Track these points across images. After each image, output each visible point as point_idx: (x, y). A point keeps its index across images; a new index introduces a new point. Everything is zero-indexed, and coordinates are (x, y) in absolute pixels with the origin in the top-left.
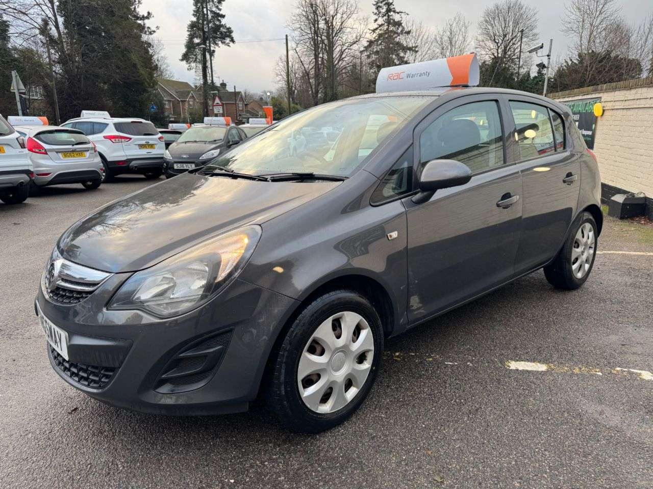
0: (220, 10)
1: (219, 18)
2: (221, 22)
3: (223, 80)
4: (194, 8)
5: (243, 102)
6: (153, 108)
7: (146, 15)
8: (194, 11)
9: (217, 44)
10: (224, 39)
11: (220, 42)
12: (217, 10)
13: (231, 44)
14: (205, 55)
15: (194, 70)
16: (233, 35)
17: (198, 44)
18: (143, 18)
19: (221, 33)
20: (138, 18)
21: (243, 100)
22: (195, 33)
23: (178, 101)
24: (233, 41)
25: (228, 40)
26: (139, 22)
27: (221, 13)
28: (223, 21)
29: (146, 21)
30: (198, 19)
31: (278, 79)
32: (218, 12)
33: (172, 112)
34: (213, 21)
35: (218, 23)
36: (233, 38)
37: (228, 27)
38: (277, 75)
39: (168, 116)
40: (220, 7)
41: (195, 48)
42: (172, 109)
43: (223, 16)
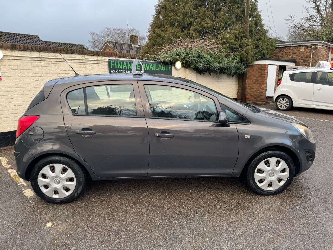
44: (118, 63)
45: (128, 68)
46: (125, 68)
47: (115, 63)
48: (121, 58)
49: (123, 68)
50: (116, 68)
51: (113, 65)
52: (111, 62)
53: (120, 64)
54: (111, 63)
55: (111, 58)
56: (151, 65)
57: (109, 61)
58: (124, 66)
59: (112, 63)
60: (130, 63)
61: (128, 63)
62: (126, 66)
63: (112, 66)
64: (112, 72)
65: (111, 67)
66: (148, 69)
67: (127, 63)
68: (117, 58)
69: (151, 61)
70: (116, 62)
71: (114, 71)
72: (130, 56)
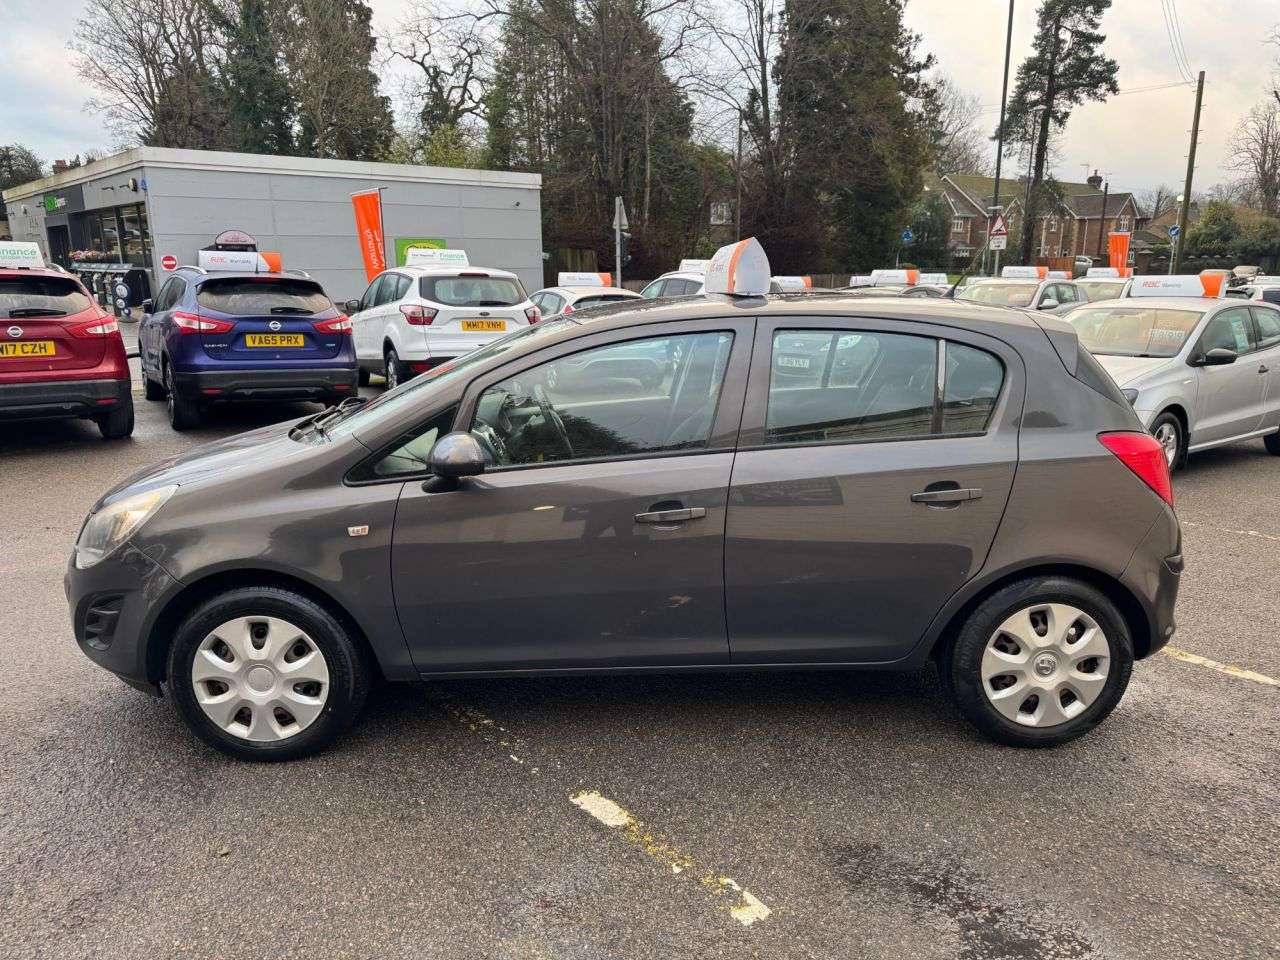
0: (1095, 26)
1: (1091, 45)
2: (1092, 52)
3: (1096, 171)
4: (1037, 31)
5: (1134, 215)
6: (907, 236)
7: (923, 61)
8: (1037, 38)
9: (1076, 99)
10: (1096, 87)
11: (1083, 96)
12: (1089, 27)
13: (1110, 96)
14: (1048, 123)
15: (1017, 156)
16: (1116, 76)
17: (1035, 103)
18: (919, 67)
19: (1091, 75)
20: (908, 69)
21: (1133, 211)
22: (1033, 82)
23: (984, 216)
24: (1114, 89)
25: (1103, 88)
26: (911, 76)
27: (1096, 32)
28: (1099, 50)
29: (923, 73)
30: (1043, 53)
31: (1237, 159)
32: (1091, 30)
33: (968, 241)
34: (1076, 53)
35: (1084, 55)
36: (1115, 82)
37: (1107, 60)
38: (1238, 151)
39: (954, 249)
40: (1097, 21)
41: (1026, 112)
42: (969, 235)
43: (1100, 39)
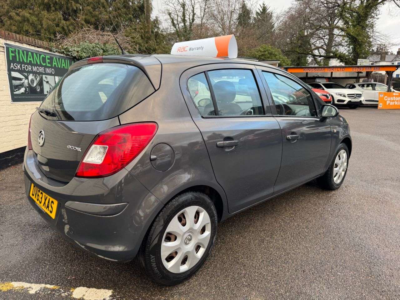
44: (21, 52)
45: (35, 63)
46: (30, 61)
47: (15, 51)
48: (22, 43)
49: (28, 62)
50: (18, 60)
51: (14, 55)
52: (10, 49)
53: (24, 54)
54: (10, 52)
55: (8, 42)
56: (63, 60)
57: (6, 47)
58: (29, 59)
59: (12, 52)
60: (36, 54)
61: (35, 55)
62: (32, 59)
63: (12, 56)
64: (13, 67)
65: (11, 59)
66: (60, 67)
67: (32, 53)
68: (17, 44)
69: (62, 55)
70: (17, 50)
71: (15, 65)
72: (35, 42)
